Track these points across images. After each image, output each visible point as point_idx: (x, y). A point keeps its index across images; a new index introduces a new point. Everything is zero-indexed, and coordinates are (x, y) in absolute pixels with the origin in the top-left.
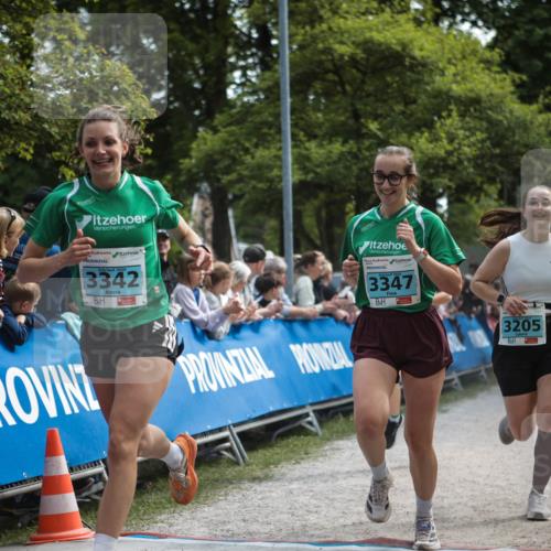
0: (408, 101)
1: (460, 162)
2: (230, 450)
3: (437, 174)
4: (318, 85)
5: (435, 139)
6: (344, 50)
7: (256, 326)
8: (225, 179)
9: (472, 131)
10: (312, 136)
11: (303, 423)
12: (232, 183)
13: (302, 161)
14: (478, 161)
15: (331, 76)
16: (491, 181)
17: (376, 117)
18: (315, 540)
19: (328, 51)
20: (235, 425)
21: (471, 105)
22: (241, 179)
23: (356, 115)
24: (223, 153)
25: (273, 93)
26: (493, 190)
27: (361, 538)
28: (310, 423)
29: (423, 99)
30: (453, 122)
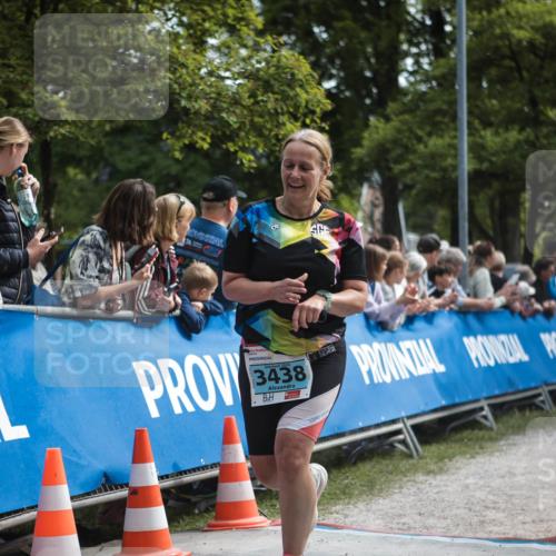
2: (403, 442)
4: (493, 72)
6: (522, 35)
7: (429, 317)
8: (397, 168)
10: (487, 124)
11: (478, 416)
12: (403, 172)
13: (477, 150)
15: (508, 63)
17: (554, 104)
18: (493, 536)
19: (506, 36)
20: (409, 417)
22: (413, 168)
23: (534, 102)
24: (396, 142)
25: (446, 81)
27: (542, 536)
28: (485, 417)
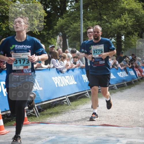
0: (114, 10)
1: (128, 26)
2: (66, 102)
3: (121, 30)
4: (90, 6)
5: (121, 20)
7: (73, 70)
8: (66, 31)
9: (131, 18)
10: (88, 20)
11: (85, 95)
13: (86, 26)
14: (132, 26)
15: (94, 4)
16: (136, 31)
17: (105, 15)
18: (87, 125)
21: (131, 11)
22: (70, 31)
23: (100, 14)
24: (65, 24)
25: (78, 9)
26: (136, 34)
27: (99, 124)
28: (87, 95)
29: (118, 10)
30: (126, 16)
